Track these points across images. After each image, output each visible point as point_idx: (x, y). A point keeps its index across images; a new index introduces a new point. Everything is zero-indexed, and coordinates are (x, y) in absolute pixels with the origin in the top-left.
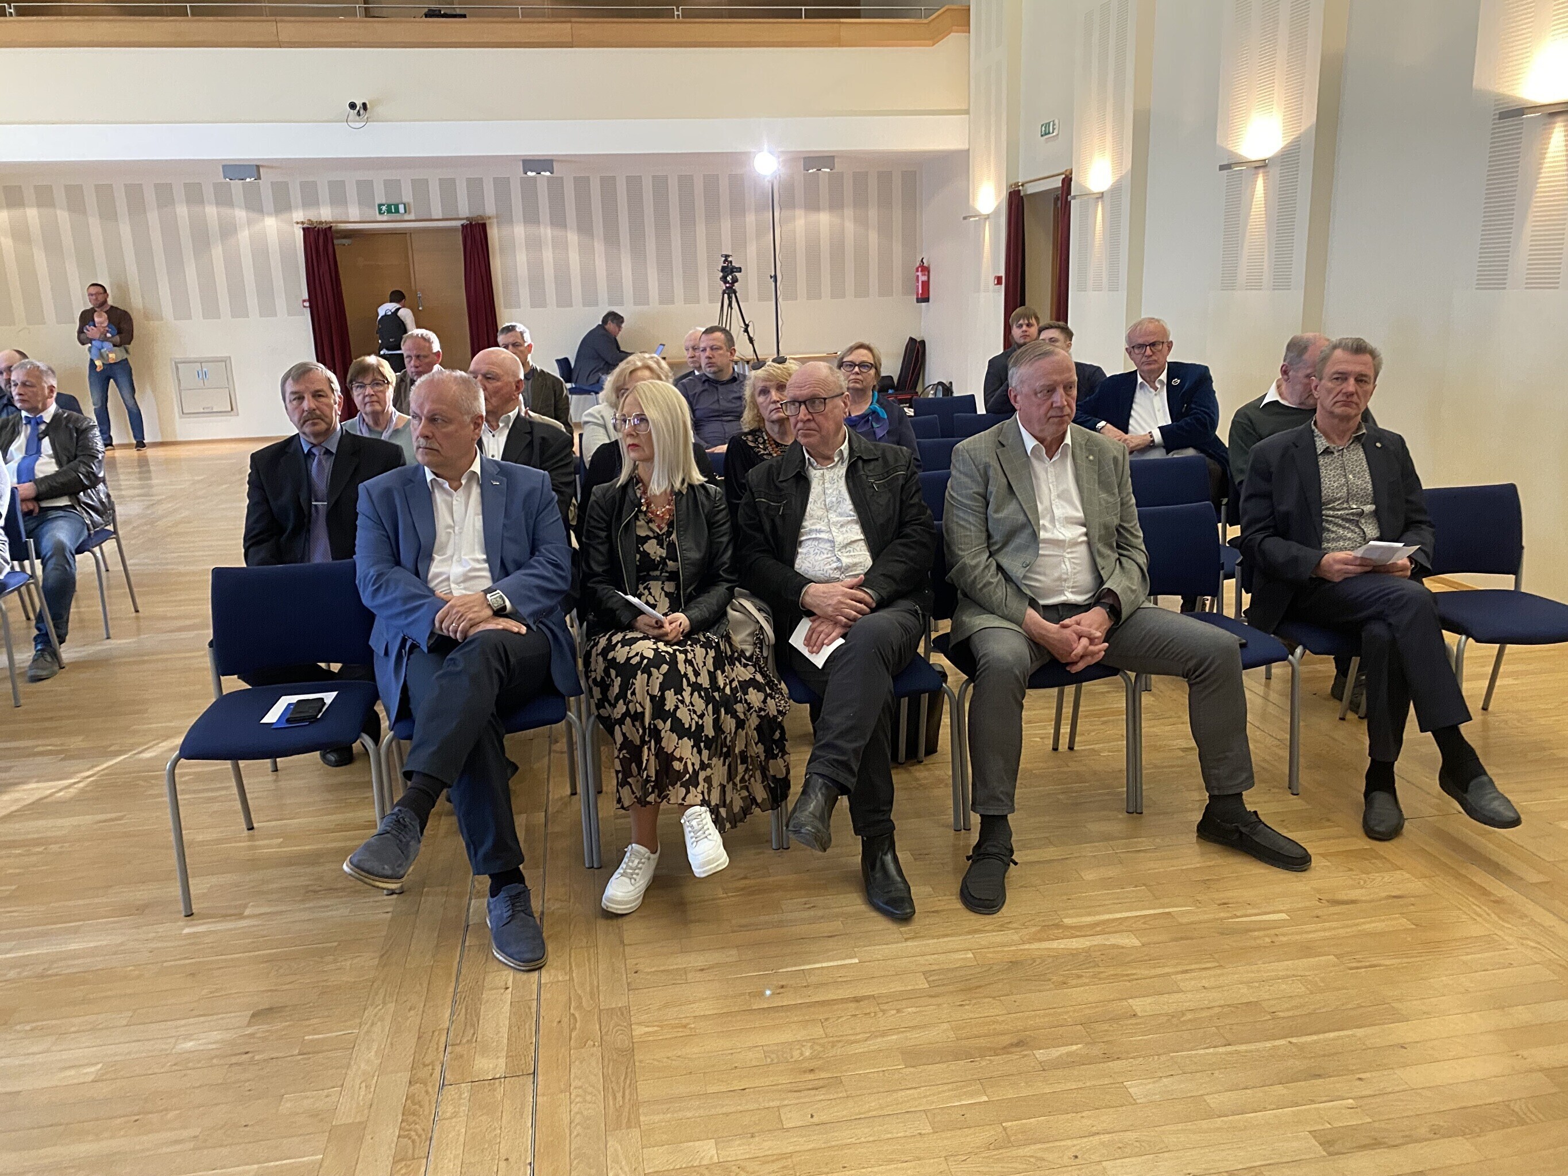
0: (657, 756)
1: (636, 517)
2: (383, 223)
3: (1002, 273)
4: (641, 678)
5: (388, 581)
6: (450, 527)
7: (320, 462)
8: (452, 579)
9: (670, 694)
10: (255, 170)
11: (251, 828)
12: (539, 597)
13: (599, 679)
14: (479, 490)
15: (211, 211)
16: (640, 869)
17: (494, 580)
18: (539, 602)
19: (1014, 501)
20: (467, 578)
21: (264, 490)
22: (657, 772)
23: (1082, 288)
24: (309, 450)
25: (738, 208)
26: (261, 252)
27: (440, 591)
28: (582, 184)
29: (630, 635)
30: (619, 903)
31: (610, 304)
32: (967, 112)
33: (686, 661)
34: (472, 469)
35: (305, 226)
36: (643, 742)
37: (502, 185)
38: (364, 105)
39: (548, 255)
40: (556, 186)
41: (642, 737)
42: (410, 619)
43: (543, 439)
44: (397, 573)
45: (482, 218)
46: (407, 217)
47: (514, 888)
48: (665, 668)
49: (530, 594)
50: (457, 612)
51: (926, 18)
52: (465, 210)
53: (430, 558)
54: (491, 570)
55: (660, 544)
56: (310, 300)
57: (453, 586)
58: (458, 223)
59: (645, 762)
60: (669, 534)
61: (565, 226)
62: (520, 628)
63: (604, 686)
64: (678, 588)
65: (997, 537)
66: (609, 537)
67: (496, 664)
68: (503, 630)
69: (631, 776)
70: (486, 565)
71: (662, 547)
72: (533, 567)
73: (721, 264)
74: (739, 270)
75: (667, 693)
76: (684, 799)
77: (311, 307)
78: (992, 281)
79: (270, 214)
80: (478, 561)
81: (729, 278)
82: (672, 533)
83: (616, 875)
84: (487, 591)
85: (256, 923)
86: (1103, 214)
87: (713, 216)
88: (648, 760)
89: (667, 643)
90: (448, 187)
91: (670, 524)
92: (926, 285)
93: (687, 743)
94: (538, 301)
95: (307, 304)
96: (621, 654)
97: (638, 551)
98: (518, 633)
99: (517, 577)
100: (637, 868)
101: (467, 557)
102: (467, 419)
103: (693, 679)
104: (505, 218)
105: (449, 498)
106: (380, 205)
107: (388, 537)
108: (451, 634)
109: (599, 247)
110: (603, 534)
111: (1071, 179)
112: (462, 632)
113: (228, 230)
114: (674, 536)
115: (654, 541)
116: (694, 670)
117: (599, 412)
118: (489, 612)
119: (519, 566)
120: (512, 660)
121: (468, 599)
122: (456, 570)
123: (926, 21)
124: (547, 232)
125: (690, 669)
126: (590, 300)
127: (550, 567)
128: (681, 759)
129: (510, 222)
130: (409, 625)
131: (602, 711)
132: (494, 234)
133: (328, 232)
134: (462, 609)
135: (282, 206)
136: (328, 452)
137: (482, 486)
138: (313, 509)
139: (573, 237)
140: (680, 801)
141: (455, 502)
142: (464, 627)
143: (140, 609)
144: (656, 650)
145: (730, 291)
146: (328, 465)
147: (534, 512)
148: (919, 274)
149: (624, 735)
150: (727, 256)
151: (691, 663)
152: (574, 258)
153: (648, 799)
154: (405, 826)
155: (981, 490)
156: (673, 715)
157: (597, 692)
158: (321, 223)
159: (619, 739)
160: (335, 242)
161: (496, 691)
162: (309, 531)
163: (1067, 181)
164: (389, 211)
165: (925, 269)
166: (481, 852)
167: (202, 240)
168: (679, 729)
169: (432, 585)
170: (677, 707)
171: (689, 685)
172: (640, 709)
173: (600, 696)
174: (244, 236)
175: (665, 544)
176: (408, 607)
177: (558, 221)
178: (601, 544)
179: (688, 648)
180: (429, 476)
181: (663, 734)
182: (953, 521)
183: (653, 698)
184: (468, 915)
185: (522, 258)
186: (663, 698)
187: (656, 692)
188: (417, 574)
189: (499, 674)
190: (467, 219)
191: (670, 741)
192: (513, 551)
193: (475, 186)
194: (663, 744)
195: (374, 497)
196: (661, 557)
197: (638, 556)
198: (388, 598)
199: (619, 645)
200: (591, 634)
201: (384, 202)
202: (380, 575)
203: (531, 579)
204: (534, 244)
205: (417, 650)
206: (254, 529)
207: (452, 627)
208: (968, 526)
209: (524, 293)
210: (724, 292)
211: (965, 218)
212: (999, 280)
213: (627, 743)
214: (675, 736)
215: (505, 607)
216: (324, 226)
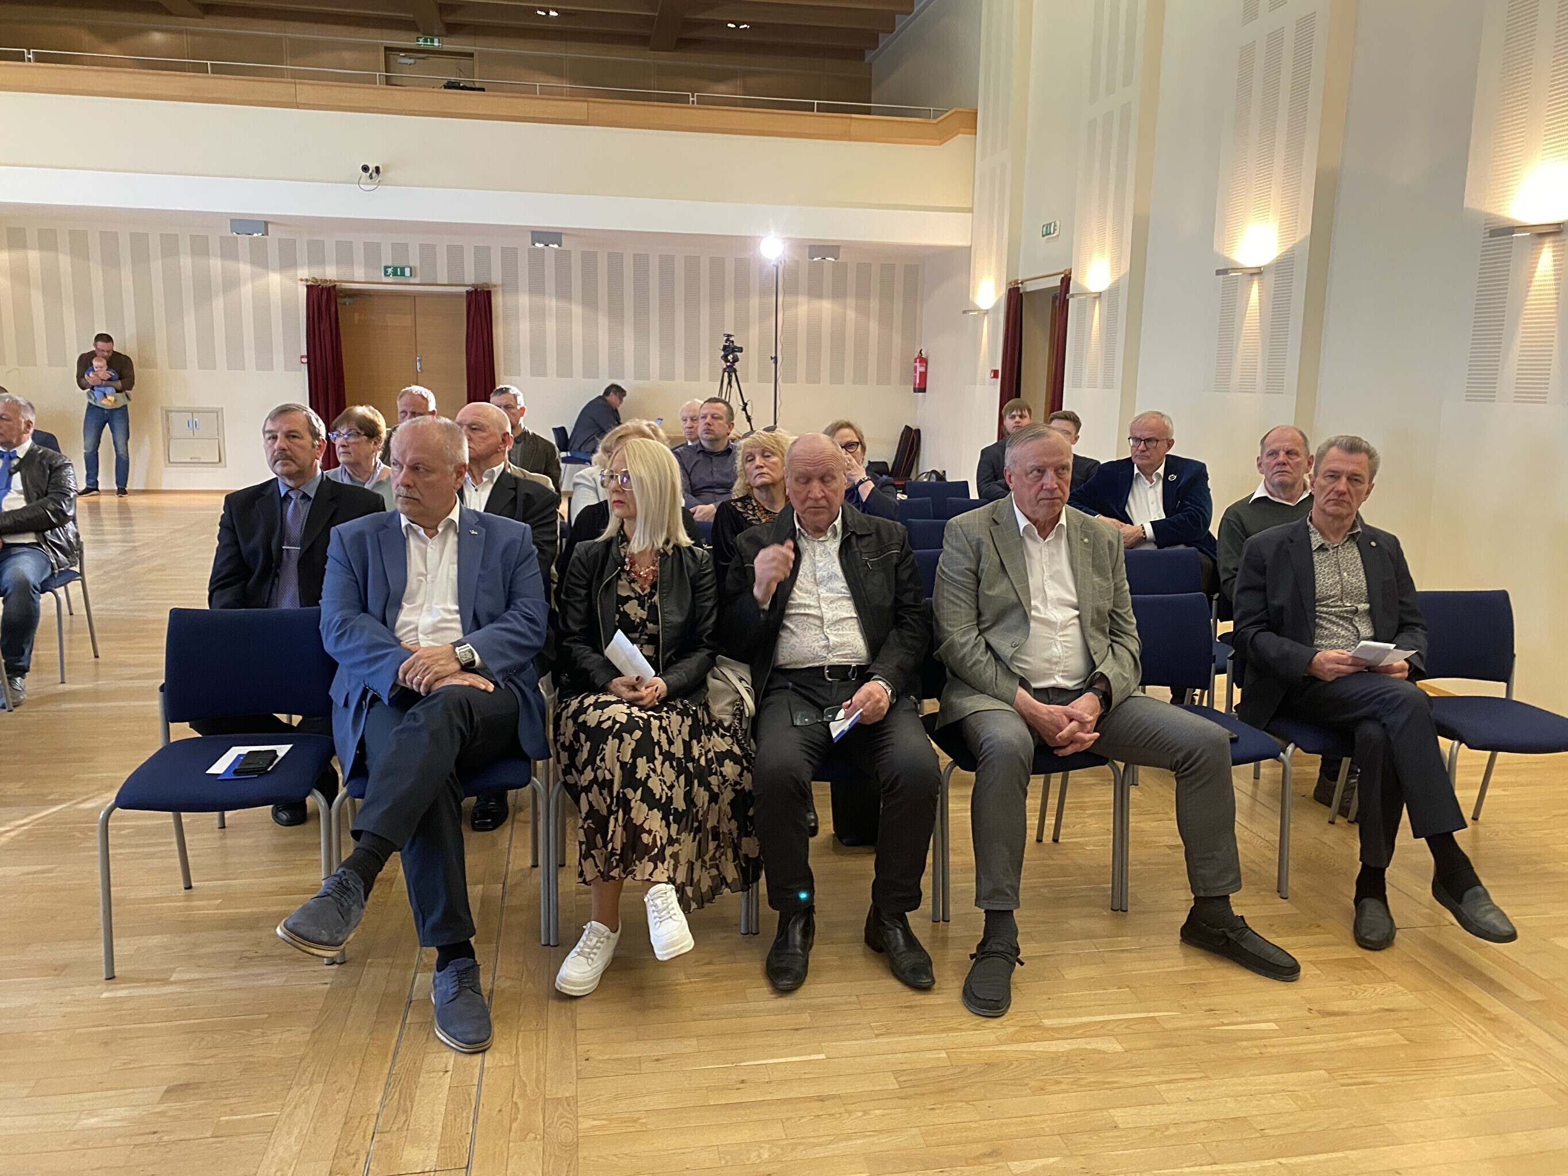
0: (625, 827)
1: (619, 577)
2: (388, 284)
3: (999, 367)
4: (612, 743)
5: (353, 628)
6: (422, 574)
7: (296, 505)
8: (420, 629)
9: (641, 762)
10: (264, 225)
11: (189, 887)
12: (511, 653)
13: (567, 744)
14: (456, 539)
15: (216, 264)
16: (598, 948)
17: (465, 632)
18: (511, 658)
19: (1006, 580)
20: (436, 629)
21: (235, 532)
22: (623, 845)
23: (1077, 385)
24: (287, 494)
25: (742, 291)
26: (262, 306)
27: (407, 641)
28: (589, 260)
29: (603, 698)
30: (574, 984)
31: (611, 377)
32: (970, 210)
33: (661, 727)
34: (450, 517)
35: (309, 283)
36: (611, 812)
37: (509, 255)
38: (377, 169)
39: (551, 325)
40: (563, 259)
41: (609, 807)
42: (372, 669)
43: (528, 495)
44: (364, 620)
45: (488, 285)
46: (412, 280)
47: (462, 963)
48: (638, 734)
49: (500, 649)
50: (423, 664)
51: (934, 118)
52: (470, 278)
53: (399, 606)
54: (463, 622)
55: (642, 605)
56: (308, 357)
57: (421, 636)
58: (463, 290)
59: (610, 833)
60: (651, 595)
61: (571, 299)
62: (487, 686)
63: (573, 751)
64: (657, 651)
65: (987, 616)
66: (588, 596)
67: (458, 721)
68: (470, 686)
69: (595, 847)
70: (458, 616)
71: (643, 608)
72: (507, 621)
73: (723, 342)
74: (741, 350)
75: (639, 760)
76: (651, 875)
77: (308, 363)
78: (988, 374)
79: (274, 270)
80: (449, 611)
81: (730, 357)
82: (654, 594)
83: (573, 954)
84: (459, 643)
85: (183, 990)
86: (1100, 314)
87: (717, 297)
88: (614, 832)
89: (642, 708)
90: (455, 253)
91: (653, 586)
92: (924, 376)
93: (656, 814)
94: (538, 369)
95: (305, 360)
96: (592, 718)
97: (618, 611)
98: (485, 691)
99: (488, 629)
100: (595, 947)
101: (438, 607)
102: (451, 468)
103: (665, 747)
104: (511, 286)
105: (423, 546)
106: (386, 268)
107: (357, 582)
108: (414, 687)
109: (603, 321)
110: (583, 592)
111: (1070, 279)
112: (426, 685)
113: (231, 284)
114: (656, 598)
115: (636, 602)
116: (668, 738)
117: (591, 475)
118: (457, 667)
119: (492, 619)
120: (476, 718)
121: (436, 651)
122: (425, 620)
123: (935, 121)
124: (552, 303)
125: (664, 736)
126: (591, 371)
127: (524, 621)
128: (650, 832)
129: (516, 291)
130: (373, 673)
131: (568, 778)
132: (498, 302)
133: (333, 293)
134: (428, 662)
135: (288, 263)
136: (305, 496)
137: (459, 535)
138: (285, 554)
139: (577, 310)
140: (647, 877)
141: (429, 550)
142: (428, 681)
143: (100, 654)
144: (629, 715)
145: (731, 370)
146: (305, 509)
147: (513, 565)
148: (918, 364)
149: (590, 803)
150: (729, 336)
151: (665, 731)
152: (577, 329)
153: (612, 874)
154: (348, 889)
155: (973, 567)
156: (644, 783)
157: (564, 756)
158: (326, 281)
159: (585, 807)
160: (339, 300)
161: (457, 750)
162: (277, 575)
163: (1066, 281)
164: (395, 274)
165: (924, 361)
166: (429, 923)
167: (204, 292)
168: (650, 799)
169: (398, 634)
170: (648, 776)
171: (661, 753)
172: (608, 777)
173: (567, 762)
174: (247, 290)
175: (647, 605)
176: (372, 655)
177: (564, 293)
178: (581, 602)
179: (664, 714)
180: (404, 521)
181: (633, 804)
182: (943, 597)
183: (623, 765)
184: (411, 990)
185: (524, 327)
186: (634, 765)
187: (627, 758)
188: (384, 622)
189: (460, 730)
190: (473, 285)
191: (640, 812)
192: (487, 604)
193: (482, 254)
194: (633, 815)
195: (345, 540)
196: (641, 618)
197: (618, 616)
198: (351, 645)
199: (591, 708)
200: (564, 696)
201: (390, 264)
202: (344, 621)
203: (504, 633)
204: (538, 314)
205: (377, 703)
206: (220, 572)
207: (416, 680)
208: (958, 602)
209: (525, 362)
210: (724, 371)
211: (964, 312)
212: (995, 374)
213: (592, 812)
214: (645, 807)
215: (474, 661)
216: (329, 284)
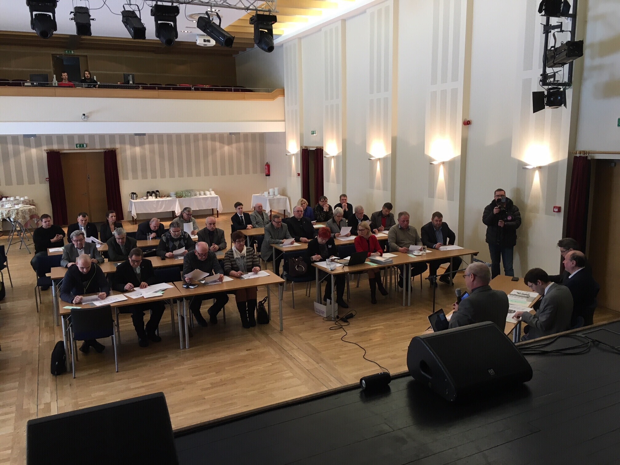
2: (77, 150)
15: (10, 146)
23: (328, 181)
26: (29, 161)
28: (151, 137)
32: (284, 121)
35: (47, 151)
37: (122, 137)
40: (142, 138)
45: (114, 149)
46: (86, 148)
51: (270, 92)
52: (107, 146)
56: (49, 178)
58: (104, 151)
77: (49, 181)
78: (296, 175)
79: (33, 148)
86: (334, 163)
90: (102, 138)
92: (269, 171)
94: (134, 177)
95: (47, 180)
104: (123, 149)
106: (76, 145)
111: (323, 149)
113: (17, 154)
126: (153, 176)
132: (119, 154)
133: (58, 153)
135: (38, 146)
148: (266, 167)
158: (53, 150)
160: (61, 157)
163: (321, 149)
164: (80, 146)
165: (269, 166)
174: (23, 155)
185: (129, 162)
193: (112, 138)
201: (78, 143)
209: (130, 174)
211: (286, 155)
212: (299, 174)
216: (56, 151)
